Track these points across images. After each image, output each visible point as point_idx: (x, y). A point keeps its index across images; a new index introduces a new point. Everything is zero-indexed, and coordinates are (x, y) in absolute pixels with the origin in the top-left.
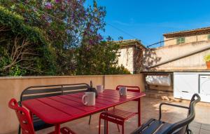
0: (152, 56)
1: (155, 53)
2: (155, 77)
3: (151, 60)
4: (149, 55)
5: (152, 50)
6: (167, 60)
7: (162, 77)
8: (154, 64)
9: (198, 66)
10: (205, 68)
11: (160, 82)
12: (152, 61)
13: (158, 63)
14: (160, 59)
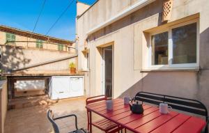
0: (18, 55)
1: (22, 53)
2: (29, 82)
3: (15, 61)
4: (14, 54)
5: (17, 48)
6: (38, 63)
7: (37, 81)
8: (21, 66)
9: (63, 70)
10: (69, 72)
11: (35, 87)
12: (18, 63)
13: (27, 65)
14: (29, 61)
